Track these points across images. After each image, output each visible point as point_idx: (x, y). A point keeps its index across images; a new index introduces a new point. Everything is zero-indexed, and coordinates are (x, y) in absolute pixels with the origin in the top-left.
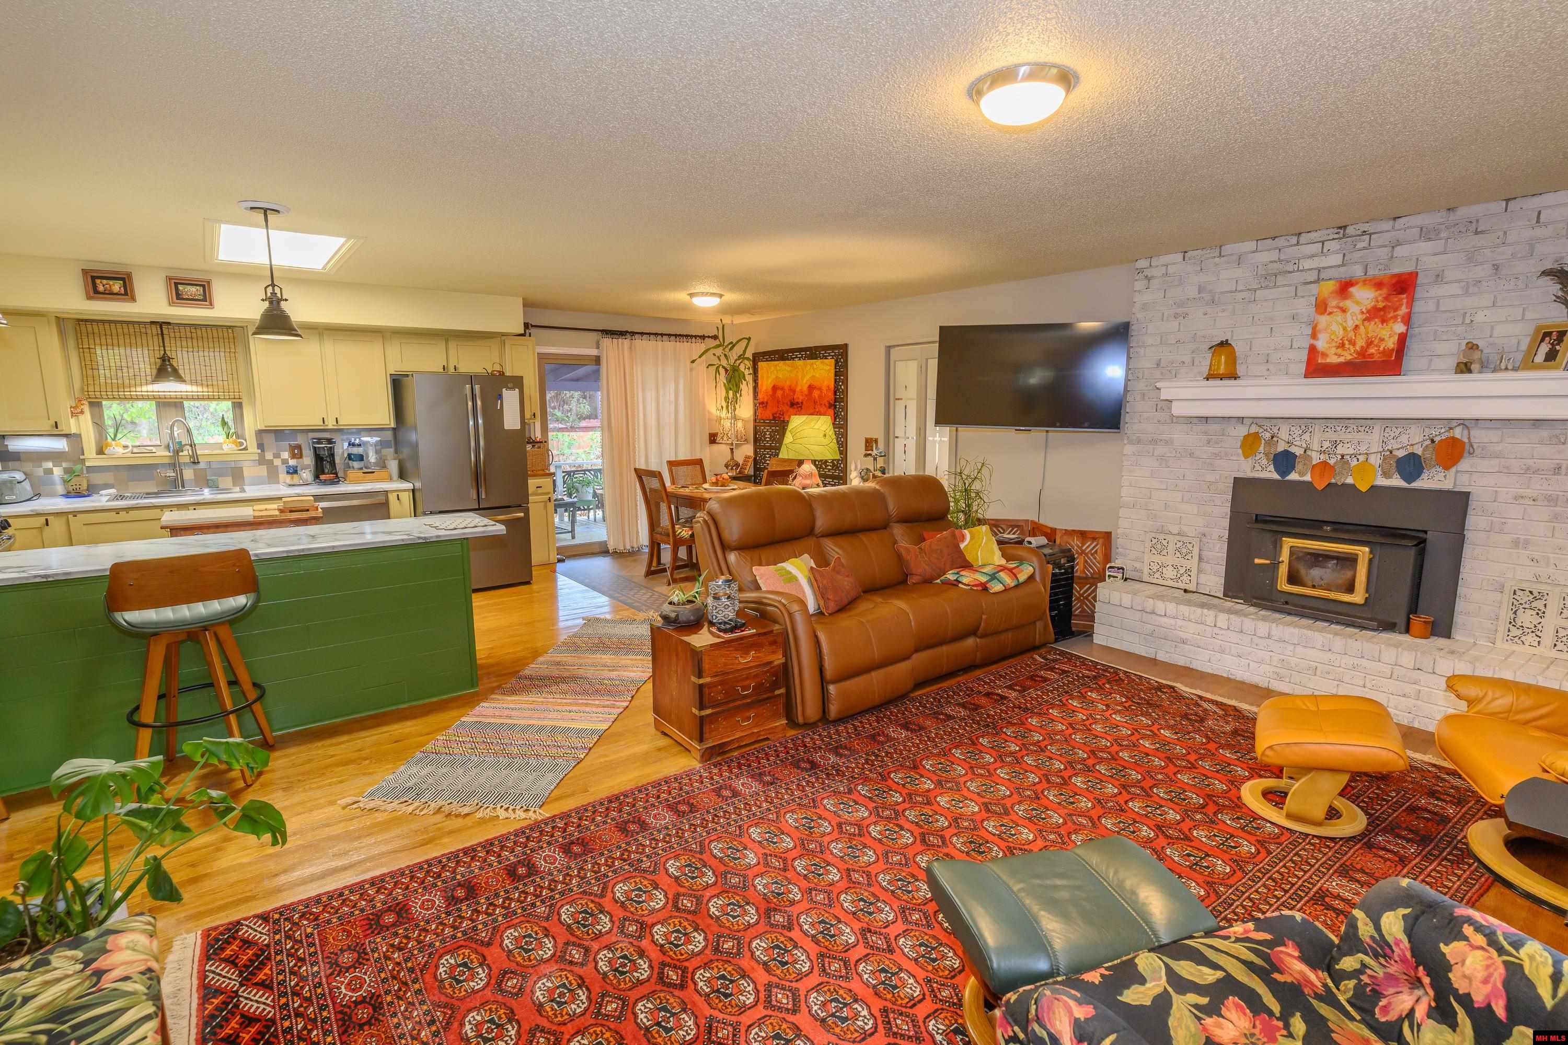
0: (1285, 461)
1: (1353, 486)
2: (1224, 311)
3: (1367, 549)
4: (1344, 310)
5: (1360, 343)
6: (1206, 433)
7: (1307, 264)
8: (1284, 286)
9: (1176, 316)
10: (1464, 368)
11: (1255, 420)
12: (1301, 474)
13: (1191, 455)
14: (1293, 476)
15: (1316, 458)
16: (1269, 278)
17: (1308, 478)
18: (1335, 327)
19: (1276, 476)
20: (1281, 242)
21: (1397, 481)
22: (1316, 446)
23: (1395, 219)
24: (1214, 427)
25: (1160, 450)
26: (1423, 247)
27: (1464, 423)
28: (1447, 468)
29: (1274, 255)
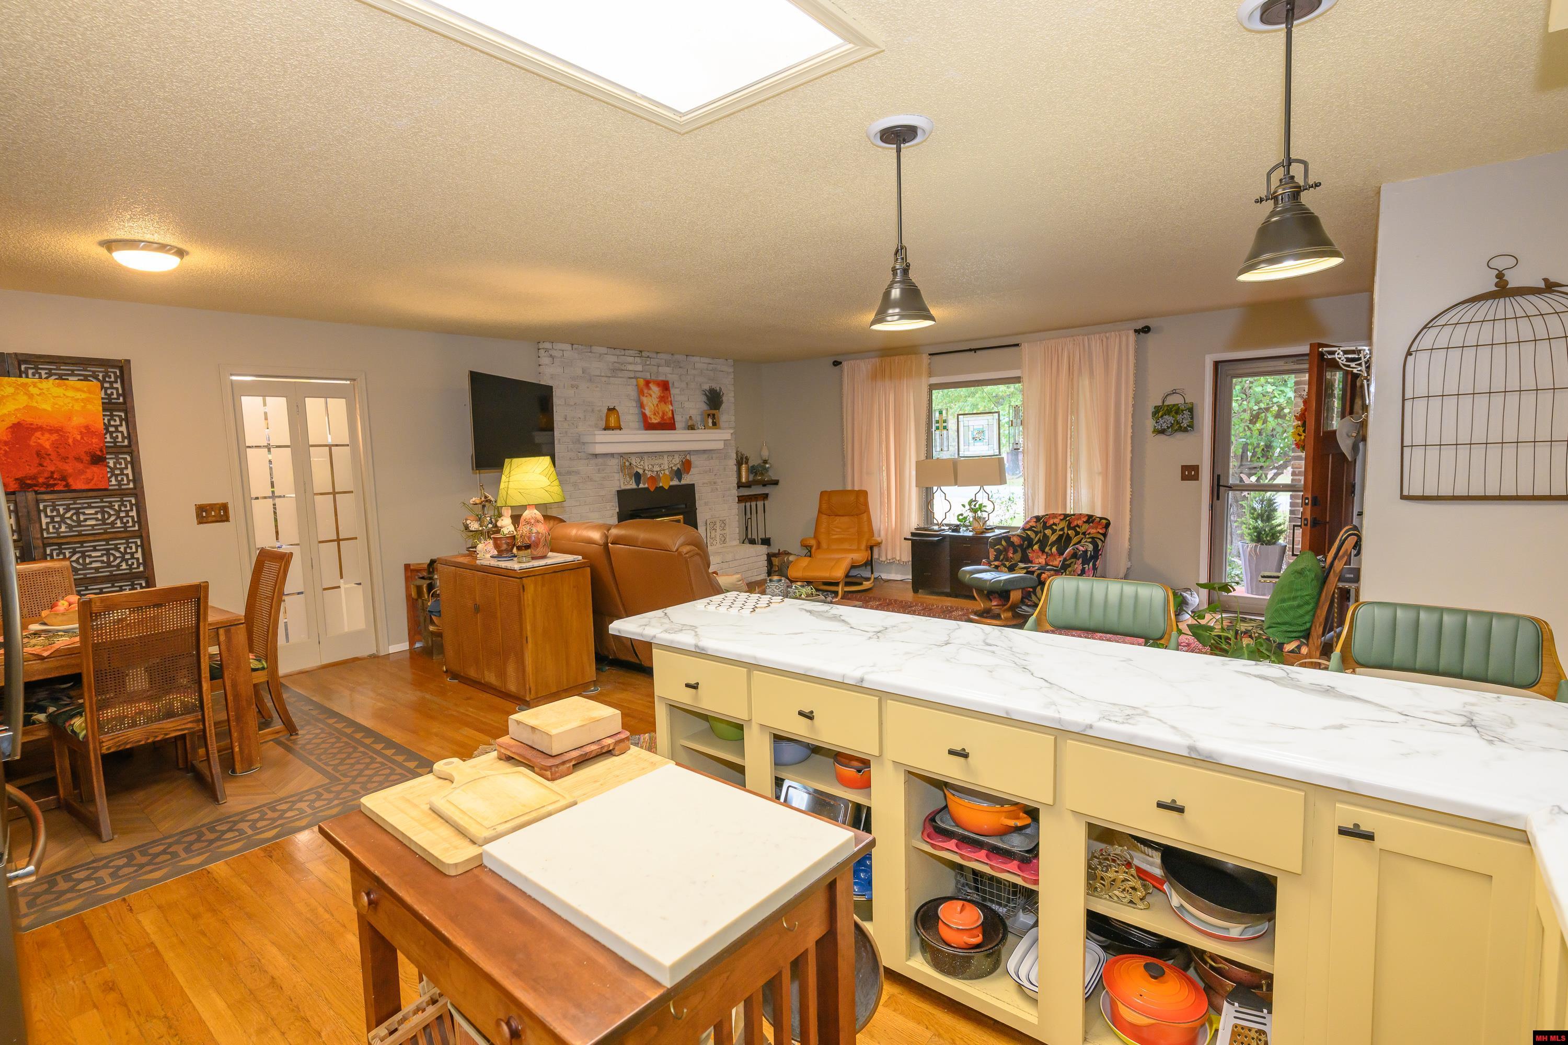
0: (638, 477)
1: (662, 487)
2: (597, 387)
3: (681, 516)
4: (651, 396)
5: (661, 413)
6: (597, 465)
7: (631, 367)
8: (621, 377)
9: (572, 386)
10: (692, 428)
11: (621, 455)
12: (644, 484)
13: (591, 480)
14: (641, 486)
15: (649, 474)
16: (615, 371)
17: (646, 486)
18: (650, 404)
19: (634, 486)
20: (618, 352)
21: (675, 482)
22: (647, 468)
23: (657, 353)
24: (600, 460)
25: (573, 478)
26: (667, 370)
27: (689, 452)
28: (688, 473)
29: (614, 359)
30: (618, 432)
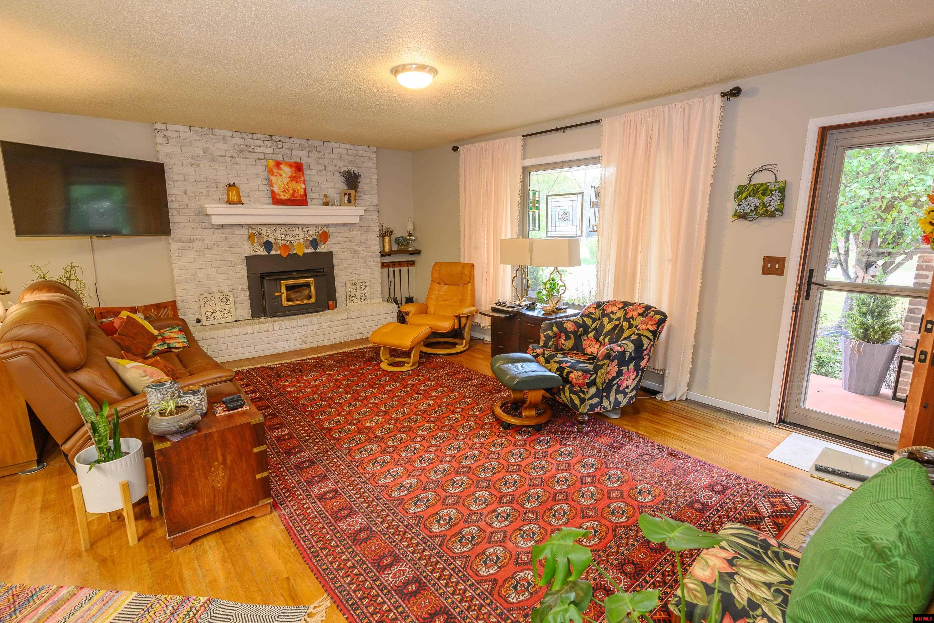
0: (268, 245)
1: (296, 254)
2: (221, 166)
3: (313, 279)
4: (281, 175)
5: (291, 191)
6: (223, 234)
7: (259, 150)
8: (249, 158)
9: (192, 164)
10: (326, 204)
11: (249, 226)
12: (276, 251)
13: (218, 246)
14: (273, 252)
15: (281, 243)
16: (242, 152)
17: (279, 252)
18: (280, 183)
19: (265, 253)
20: (245, 135)
21: (311, 250)
22: (279, 237)
23: (290, 138)
24: (227, 230)
25: (197, 245)
26: (301, 153)
27: (327, 225)
28: (325, 243)
29: (242, 141)
30: (240, 205)
